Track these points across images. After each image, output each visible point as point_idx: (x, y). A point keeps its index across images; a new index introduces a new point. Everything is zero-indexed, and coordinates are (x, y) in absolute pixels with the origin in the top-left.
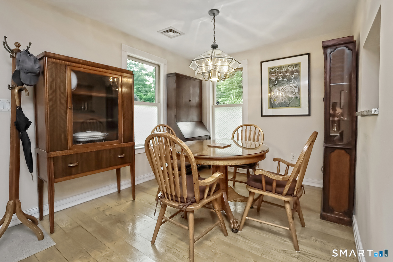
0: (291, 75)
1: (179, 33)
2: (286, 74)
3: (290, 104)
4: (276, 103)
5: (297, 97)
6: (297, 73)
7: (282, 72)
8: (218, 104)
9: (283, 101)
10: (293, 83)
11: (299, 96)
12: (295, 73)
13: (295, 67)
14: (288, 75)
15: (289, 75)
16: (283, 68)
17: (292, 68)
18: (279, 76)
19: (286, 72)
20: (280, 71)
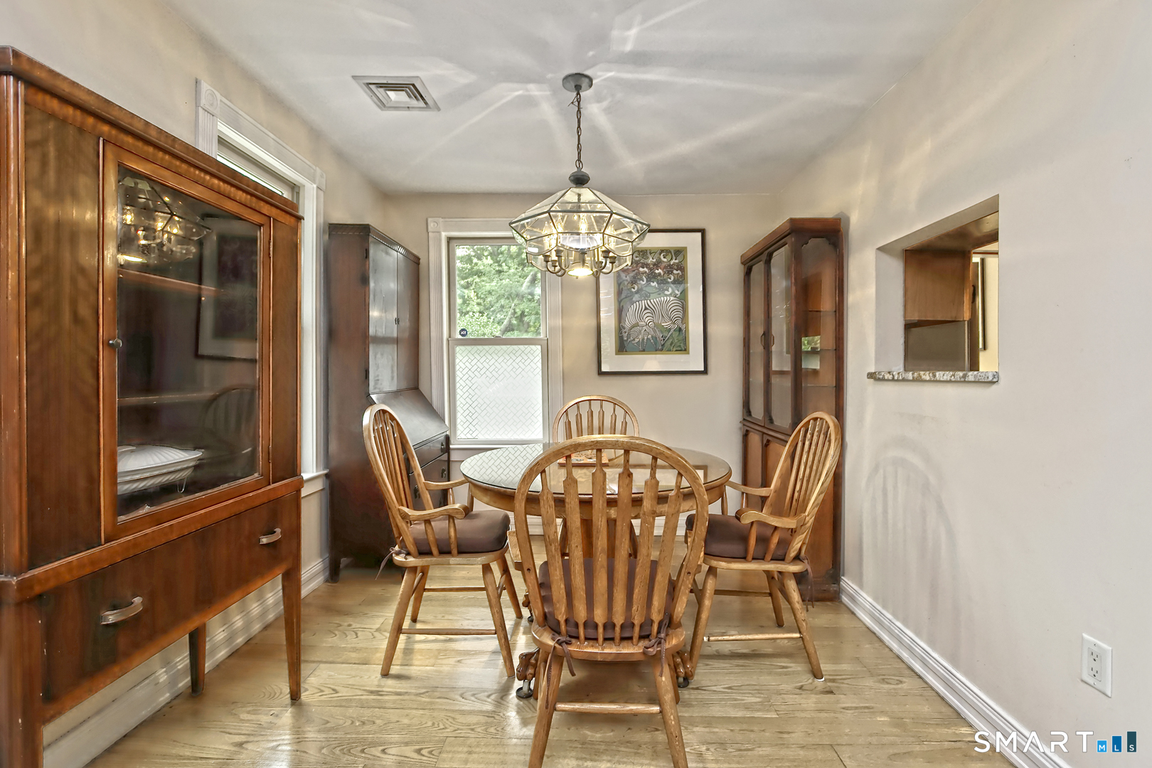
0: (666, 275)
1: (426, 103)
2: (657, 271)
3: (666, 345)
4: (634, 340)
5: (680, 330)
6: (679, 272)
7: (646, 265)
8: (463, 335)
9: (650, 336)
10: (671, 294)
11: (684, 326)
12: (675, 272)
13: (674, 258)
14: (660, 274)
15: (662, 274)
16: (649, 254)
17: (669, 257)
18: (639, 273)
19: (657, 265)
20: (642, 261)
